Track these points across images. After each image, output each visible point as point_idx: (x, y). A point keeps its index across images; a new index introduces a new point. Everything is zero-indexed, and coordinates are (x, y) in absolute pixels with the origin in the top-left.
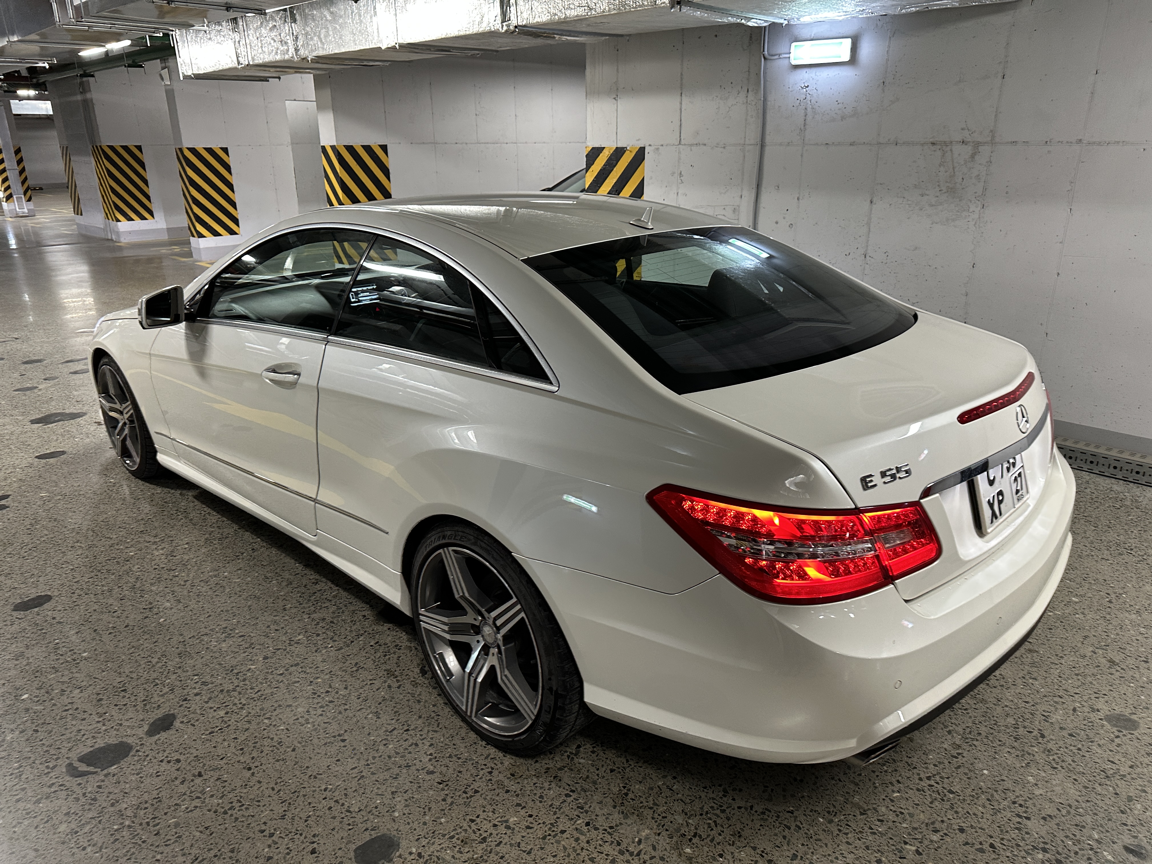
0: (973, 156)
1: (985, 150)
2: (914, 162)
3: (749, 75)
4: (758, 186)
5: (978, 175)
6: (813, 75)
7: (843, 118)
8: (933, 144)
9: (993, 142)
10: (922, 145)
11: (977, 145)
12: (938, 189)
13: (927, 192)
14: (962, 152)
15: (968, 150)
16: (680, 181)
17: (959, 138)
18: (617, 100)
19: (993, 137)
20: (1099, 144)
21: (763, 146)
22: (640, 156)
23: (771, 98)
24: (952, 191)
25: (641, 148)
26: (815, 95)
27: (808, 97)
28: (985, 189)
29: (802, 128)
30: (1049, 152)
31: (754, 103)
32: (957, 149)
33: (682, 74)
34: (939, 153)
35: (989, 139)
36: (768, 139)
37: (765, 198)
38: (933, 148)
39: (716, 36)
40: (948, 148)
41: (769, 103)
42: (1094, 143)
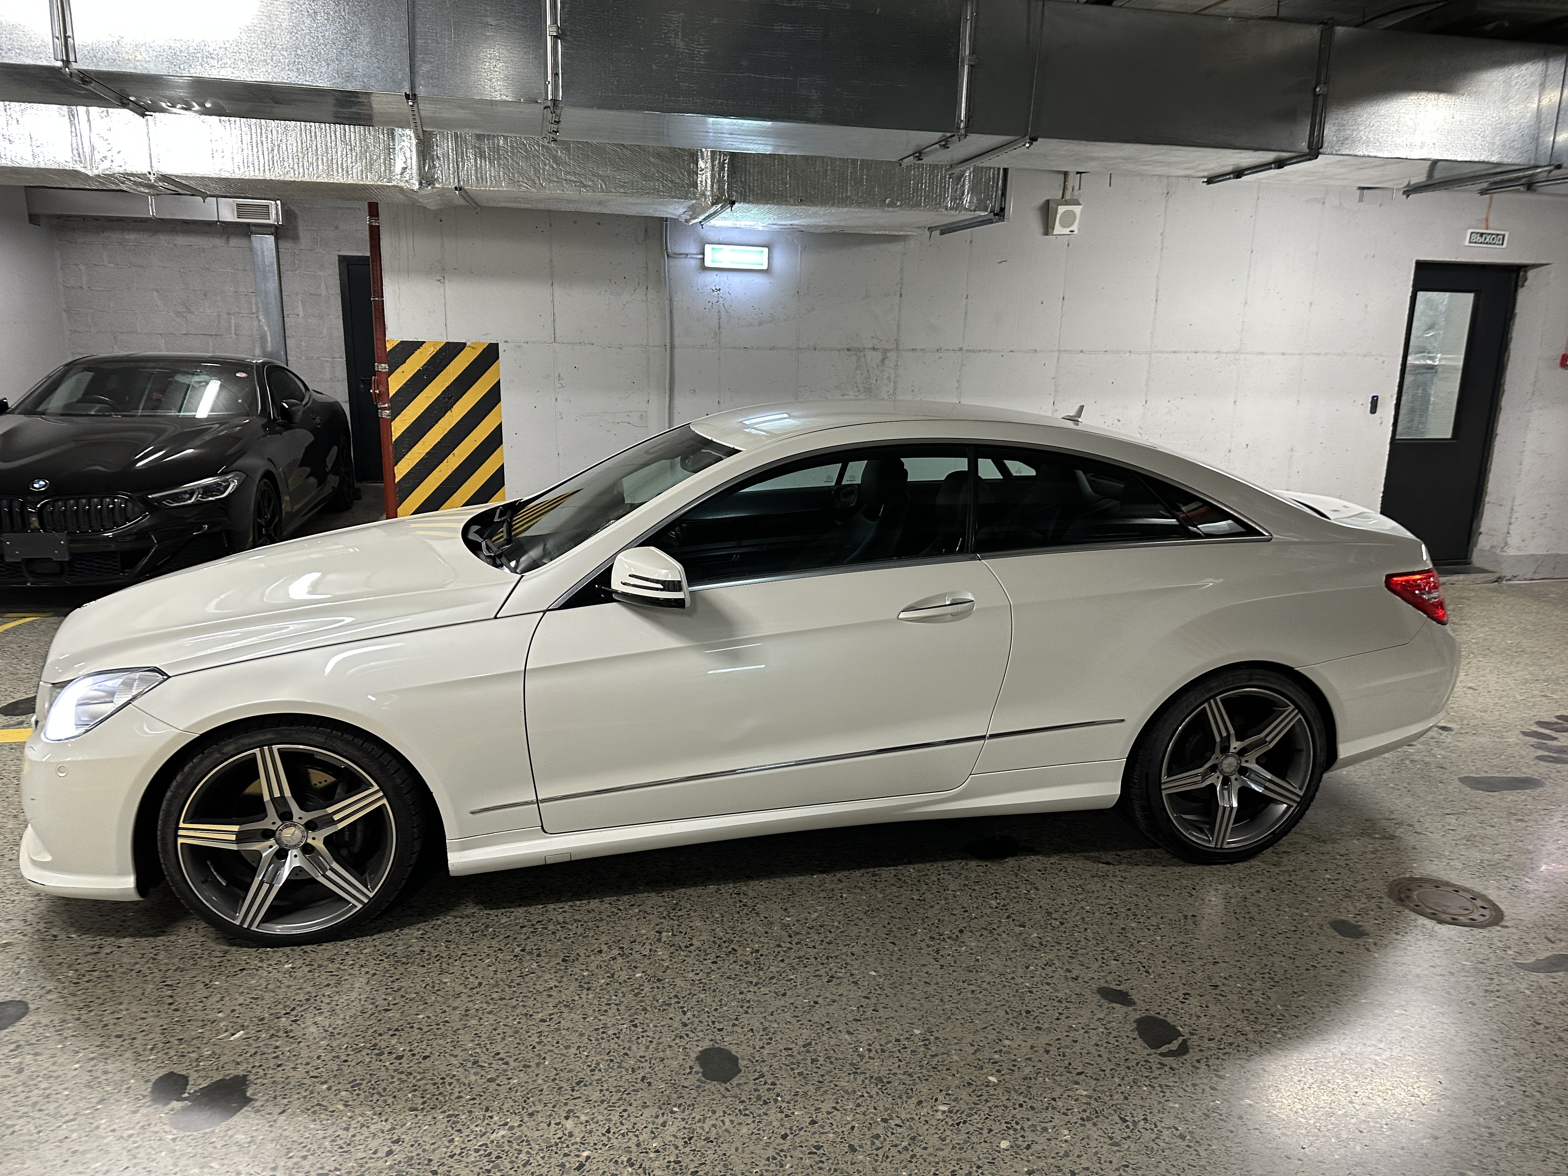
0: (883, 361)
1: (892, 355)
2: (833, 365)
3: (647, 271)
4: (671, 389)
5: (888, 377)
6: (725, 279)
7: (760, 324)
8: (848, 350)
9: (897, 349)
10: (839, 350)
11: (885, 351)
12: (856, 389)
13: (847, 393)
14: (873, 358)
15: (878, 355)
16: (559, 385)
17: (870, 346)
18: (444, 283)
19: (897, 344)
20: (974, 351)
21: (672, 347)
22: (490, 354)
23: (677, 298)
24: (868, 391)
25: (490, 344)
26: (728, 299)
27: (721, 300)
28: (895, 388)
29: (717, 330)
30: (940, 357)
31: (656, 302)
32: (870, 354)
33: (551, 261)
34: (854, 358)
35: (894, 346)
36: (677, 341)
37: (678, 401)
38: (848, 353)
39: (599, 224)
40: (862, 354)
41: (675, 303)
42: (970, 351)
